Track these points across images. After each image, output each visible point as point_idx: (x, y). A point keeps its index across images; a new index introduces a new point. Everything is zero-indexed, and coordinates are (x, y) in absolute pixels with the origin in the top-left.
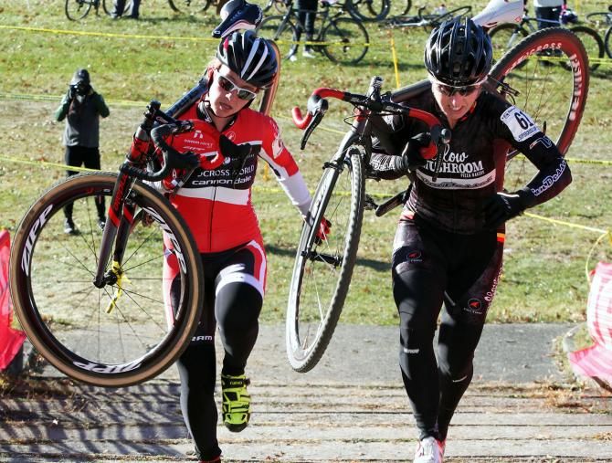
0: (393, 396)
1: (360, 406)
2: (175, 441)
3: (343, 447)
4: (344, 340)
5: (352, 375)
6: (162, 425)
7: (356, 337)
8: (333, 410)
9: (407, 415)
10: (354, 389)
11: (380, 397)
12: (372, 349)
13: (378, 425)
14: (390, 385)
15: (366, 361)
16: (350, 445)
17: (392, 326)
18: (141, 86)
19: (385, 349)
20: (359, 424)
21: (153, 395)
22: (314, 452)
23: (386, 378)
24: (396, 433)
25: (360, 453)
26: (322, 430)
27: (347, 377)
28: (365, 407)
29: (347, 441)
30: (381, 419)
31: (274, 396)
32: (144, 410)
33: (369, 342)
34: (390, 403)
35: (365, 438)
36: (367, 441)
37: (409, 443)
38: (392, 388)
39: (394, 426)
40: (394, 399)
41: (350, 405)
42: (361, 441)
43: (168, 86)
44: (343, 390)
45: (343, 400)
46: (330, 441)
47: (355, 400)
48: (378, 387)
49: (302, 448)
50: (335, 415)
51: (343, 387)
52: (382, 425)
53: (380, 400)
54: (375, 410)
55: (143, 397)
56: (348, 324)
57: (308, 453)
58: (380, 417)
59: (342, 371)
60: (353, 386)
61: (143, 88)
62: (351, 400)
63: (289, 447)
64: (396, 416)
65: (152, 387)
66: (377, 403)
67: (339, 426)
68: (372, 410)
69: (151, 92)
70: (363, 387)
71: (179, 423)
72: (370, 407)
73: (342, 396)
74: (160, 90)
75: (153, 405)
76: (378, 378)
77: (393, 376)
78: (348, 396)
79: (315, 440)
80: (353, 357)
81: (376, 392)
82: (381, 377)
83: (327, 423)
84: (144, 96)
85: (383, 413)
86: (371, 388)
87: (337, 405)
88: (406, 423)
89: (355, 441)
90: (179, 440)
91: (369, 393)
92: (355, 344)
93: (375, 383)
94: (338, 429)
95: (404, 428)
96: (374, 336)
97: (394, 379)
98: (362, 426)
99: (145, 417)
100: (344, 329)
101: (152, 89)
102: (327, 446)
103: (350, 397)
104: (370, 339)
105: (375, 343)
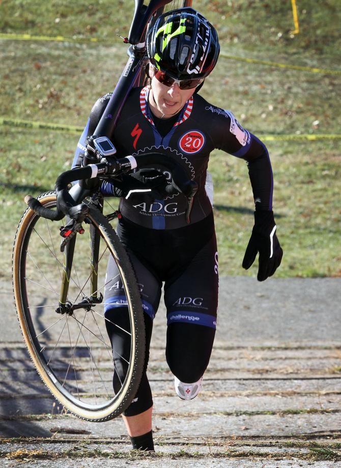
0: (286, 359)
1: (249, 371)
2: (38, 417)
3: (225, 420)
4: (234, 295)
5: (243, 334)
6: (27, 397)
7: (247, 291)
8: (218, 376)
9: (299, 381)
10: (244, 351)
11: (272, 359)
12: (265, 304)
13: (265, 394)
14: (283, 346)
15: (258, 318)
16: (233, 419)
17: (288, 278)
18: (9, 12)
19: (280, 304)
20: (245, 393)
21: (21, 361)
22: (193, 427)
23: (281, 337)
24: (285, 403)
25: (243, 428)
26: (203, 400)
27: (238, 336)
28: (254, 372)
29: (229, 414)
30: (270, 386)
31: (155, 360)
32: (9, 380)
33: (262, 296)
34: (281, 366)
35: (250, 410)
36: (252, 414)
37: (298, 416)
38: (286, 349)
39: (283, 395)
40: (287, 362)
41: (238, 370)
42: (245, 413)
43: (39, 12)
44: (231, 352)
45: (232, 364)
46: (210, 414)
47: (244, 364)
48: (269, 348)
49: (179, 422)
50: (220, 382)
51: (231, 348)
52: (270, 394)
53: (272, 363)
54: (265, 376)
55: (10, 364)
56: (238, 277)
57: (186, 428)
58: (270, 384)
59: (231, 329)
60: (243, 348)
61: (11, 15)
62: (239, 364)
63: (165, 421)
64: (288, 382)
65: (20, 351)
66: (267, 368)
67: (222, 396)
68: (261, 376)
69: (20, 19)
70: (254, 349)
71: (45, 395)
72: (260, 372)
73: (230, 359)
74: (30, 17)
75: (19, 373)
76: (272, 337)
77: (289, 334)
78: (236, 359)
79: (194, 413)
80: (245, 314)
81: (268, 354)
82: (276, 336)
83: (209, 393)
84: (12, 24)
85: (272, 379)
86: (263, 349)
87: (223, 370)
88: (298, 391)
89: (238, 414)
90: (43, 415)
91: (259, 355)
92: (246, 299)
93: (268, 343)
94: (222, 400)
95: (294, 397)
96: (267, 289)
97: (290, 337)
98: (248, 396)
99: (9, 387)
100: (235, 283)
101: (21, 15)
102: (207, 420)
103: (238, 361)
104: (263, 294)
105: (268, 298)
